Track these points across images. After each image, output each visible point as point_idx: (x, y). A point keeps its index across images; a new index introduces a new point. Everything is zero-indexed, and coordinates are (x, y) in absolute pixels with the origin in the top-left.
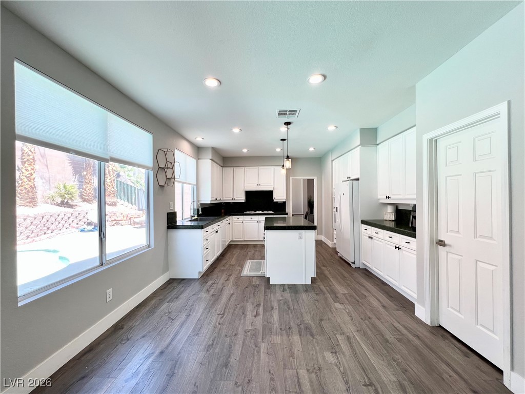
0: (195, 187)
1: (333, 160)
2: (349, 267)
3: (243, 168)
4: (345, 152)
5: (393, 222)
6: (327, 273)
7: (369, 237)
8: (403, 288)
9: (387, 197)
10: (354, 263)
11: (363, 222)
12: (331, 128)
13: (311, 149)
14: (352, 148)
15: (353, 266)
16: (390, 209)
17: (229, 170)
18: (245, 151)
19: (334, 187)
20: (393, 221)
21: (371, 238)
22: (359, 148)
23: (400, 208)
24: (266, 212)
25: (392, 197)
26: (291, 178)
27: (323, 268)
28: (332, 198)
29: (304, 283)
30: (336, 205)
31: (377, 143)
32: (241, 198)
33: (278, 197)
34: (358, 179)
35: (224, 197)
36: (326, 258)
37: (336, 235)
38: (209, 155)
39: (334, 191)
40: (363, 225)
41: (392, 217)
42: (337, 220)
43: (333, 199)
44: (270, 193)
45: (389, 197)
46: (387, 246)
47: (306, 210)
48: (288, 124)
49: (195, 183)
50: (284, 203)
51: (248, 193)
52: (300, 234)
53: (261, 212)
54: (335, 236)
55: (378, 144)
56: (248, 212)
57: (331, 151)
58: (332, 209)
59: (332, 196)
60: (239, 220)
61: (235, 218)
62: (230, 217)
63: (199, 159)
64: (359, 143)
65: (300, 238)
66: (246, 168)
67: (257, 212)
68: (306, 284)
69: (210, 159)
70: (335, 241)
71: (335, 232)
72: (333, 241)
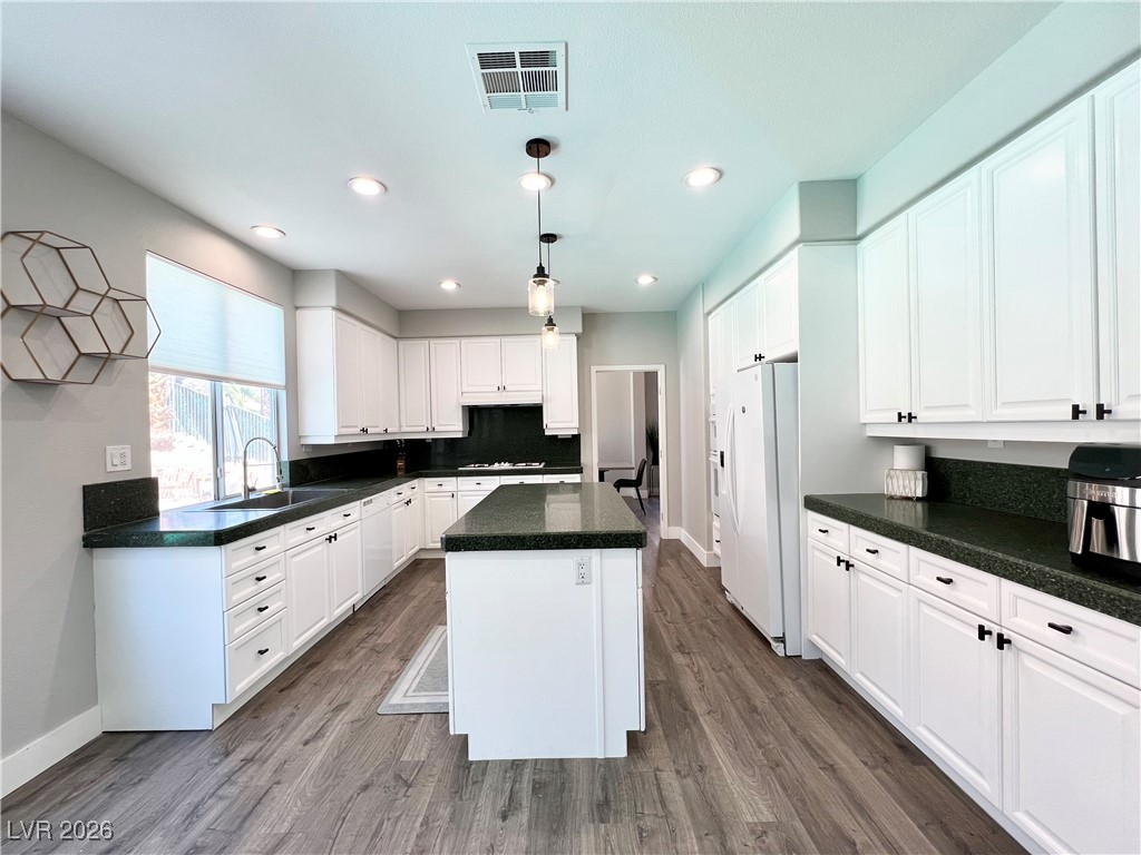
0: (283, 395)
1: (709, 313)
2: (765, 654)
3: (457, 341)
4: (745, 278)
5: (919, 506)
6: (689, 684)
7: (839, 561)
8: (1021, 818)
9: (900, 417)
10: (782, 640)
11: (813, 504)
12: (702, 178)
13: (645, 280)
14: (771, 256)
15: (778, 648)
16: (903, 458)
17: (417, 349)
18: (449, 286)
19: (712, 391)
20: (918, 499)
21: (849, 566)
22: (794, 253)
23: (941, 453)
24: (521, 466)
25: (922, 416)
26: (594, 369)
27: (679, 659)
28: (707, 423)
29: (600, 755)
30: (721, 443)
31: (860, 231)
32: (454, 427)
33: (558, 422)
34: (793, 359)
35: (404, 424)
36: (688, 610)
37: (721, 531)
38: (328, 295)
39: (713, 402)
40: (812, 515)
41: (916, 486)
42: (723, 491)
43: (709, 427)
44: (535, 411)
45: (911, 417)
46: (925, 609)
47: (644, 456)
48: (539, 147)
49: (282, 382)
50: (576, 438)
51: (474, 413)
52: (581, 566)
53: (506, 466)
54: (716, 536)
55: (860, 238)
56: (471, 468)
57: (700, 287)
58: (708, 456)
59: (707, 416)
60: (442, 488)
61: (430, 484)
62: (416, 482)
63: (297, 308)
64: (795, 233)
65: (583, 579)
66: (464, 341)
67: (496, 466)
68: (607, 760)
69: (334, 308)
70: (717, 549)
71: (716, 523)
72: (710, 548)
